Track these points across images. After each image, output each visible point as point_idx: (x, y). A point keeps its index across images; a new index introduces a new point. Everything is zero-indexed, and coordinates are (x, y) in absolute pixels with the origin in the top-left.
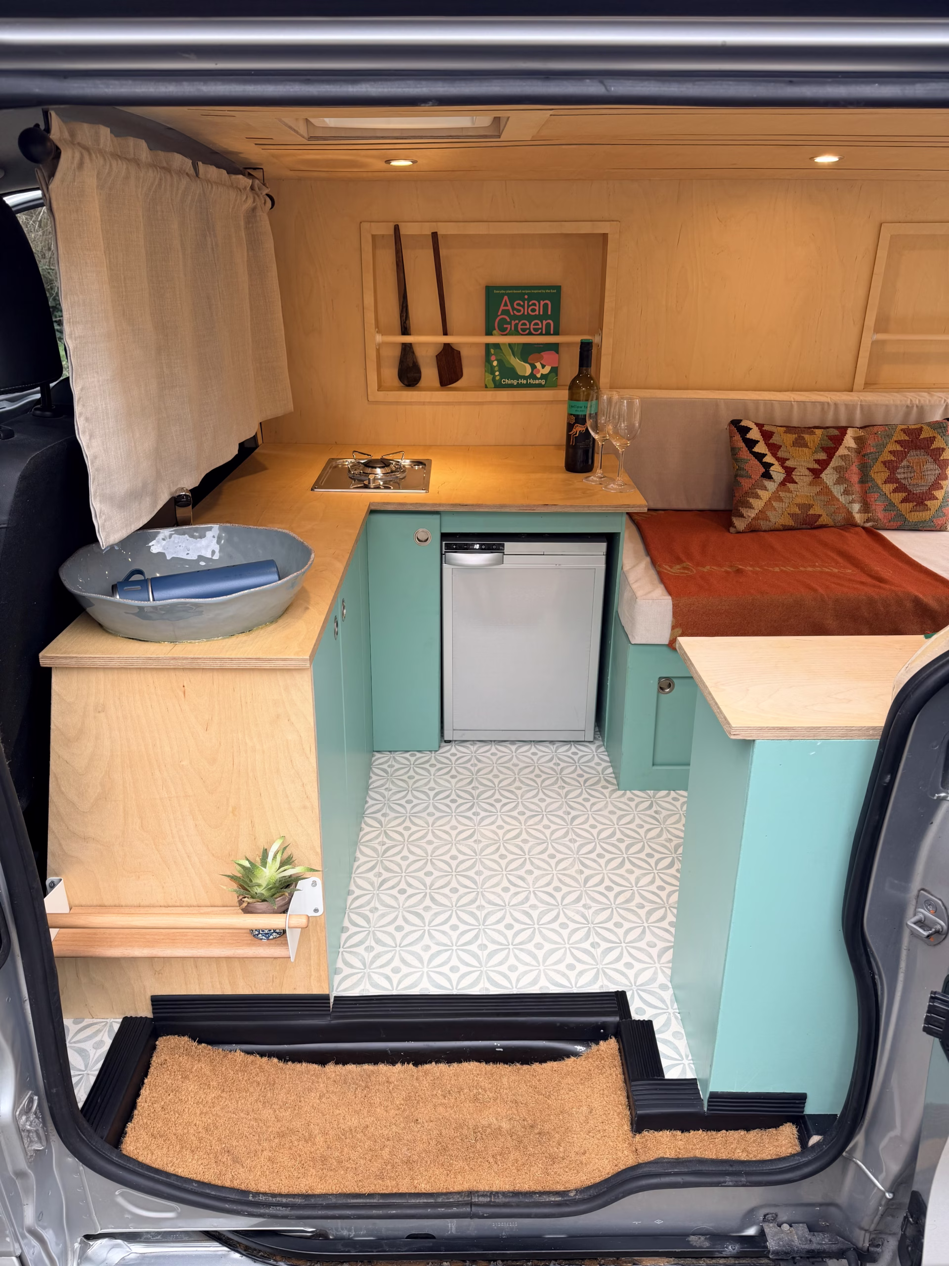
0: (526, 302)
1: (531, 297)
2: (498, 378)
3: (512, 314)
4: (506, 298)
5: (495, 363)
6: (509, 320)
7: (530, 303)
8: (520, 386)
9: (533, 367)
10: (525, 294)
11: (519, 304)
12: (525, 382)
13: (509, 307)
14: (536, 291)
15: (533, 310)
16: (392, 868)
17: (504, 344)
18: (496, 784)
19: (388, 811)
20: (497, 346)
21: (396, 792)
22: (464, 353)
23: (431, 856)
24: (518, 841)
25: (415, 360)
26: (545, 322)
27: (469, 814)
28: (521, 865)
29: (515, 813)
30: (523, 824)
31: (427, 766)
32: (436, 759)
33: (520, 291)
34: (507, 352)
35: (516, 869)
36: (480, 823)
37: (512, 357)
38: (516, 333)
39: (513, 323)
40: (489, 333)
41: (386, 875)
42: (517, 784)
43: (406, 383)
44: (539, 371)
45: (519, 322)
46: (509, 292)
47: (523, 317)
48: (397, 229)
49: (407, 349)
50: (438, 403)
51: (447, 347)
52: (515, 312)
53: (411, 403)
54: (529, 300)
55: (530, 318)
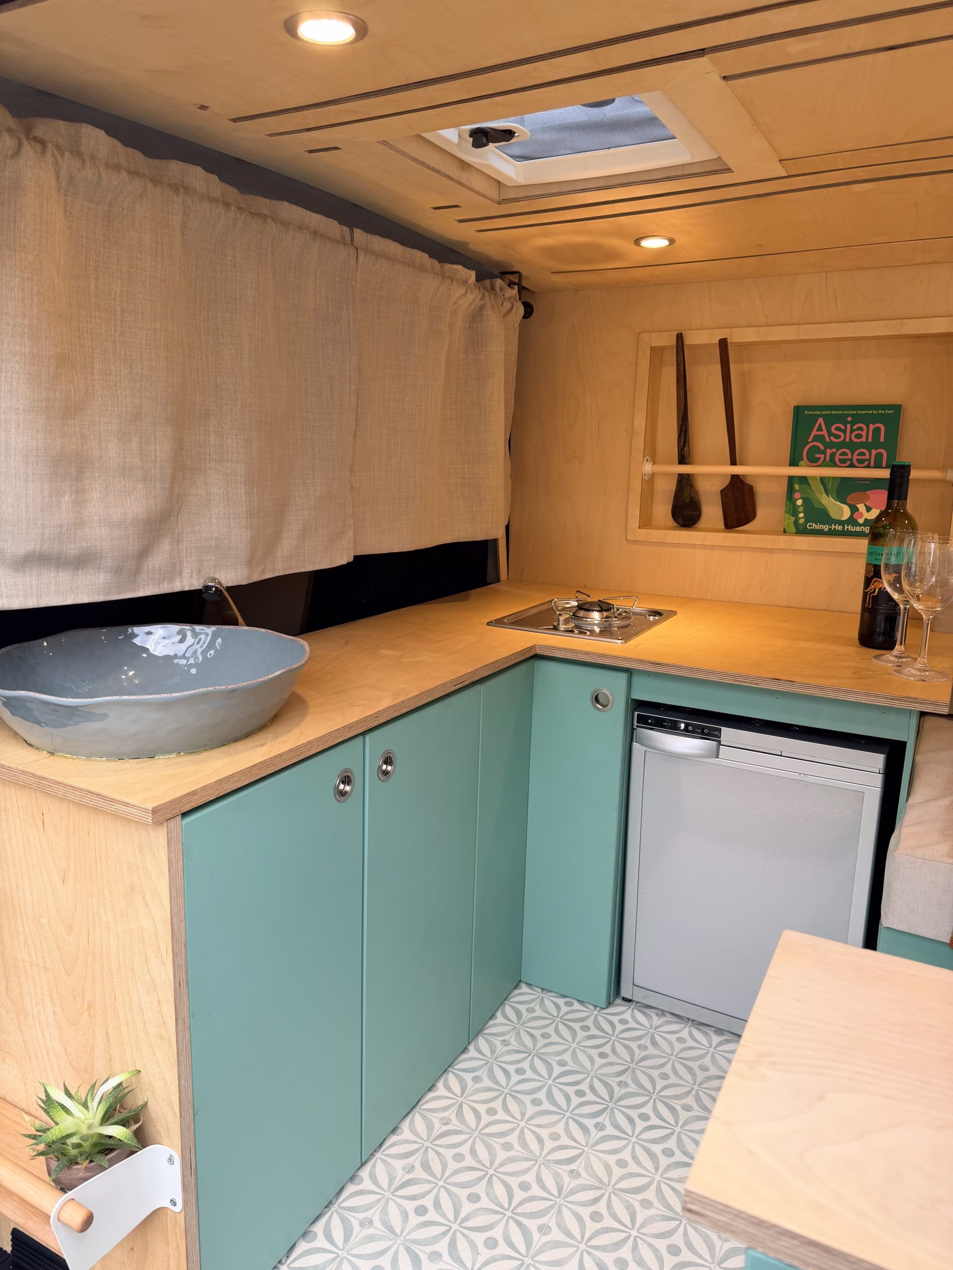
0: (849, 426)
1: (857, 419)
2: (802, 521)
3: (828, 440)
4: (821, 420)
5: (799, 502)
6: (822, 448)
7: (855, 427)
8: (832, 533)
9: (854, 509)
10: (849, 415)
11: (838, 429)
12: (840, 528)
13: (825, 432)
14: (863, 412)
15: (859, 436)
16: (432, 1166)
17: (814, 478)
18: (658, 1088)
19: (485, 1077)
20: (803, 480)
21: (513, 1050)
22: (761, 489)
23: (495, 1170)
24: (635, 1200)
25: (693, 495)
26: (874, 452)
27: (590, 1123)
28: (616, 1244)
29: (657, 1149)
30: (659, 1173)
31: (576, 1026)
32: (596, 1021)
33: (841, 412)
34: (818, 488)
35: (603, 1249)
36: (597, 1143)
37: (824, 495)
38: (833, 464)
39: (829, 452)
40: (794, 463)
41: (419, 1173)
42: (690, 1100)
43: (681, 522)
44: (861, 515)
45: (837, 451)
46: (826, 413)
47: (844, 444)
48: (680, 337)
49: (685, 483)
50: (713, 547)
51: (737, 481)
52: (832, 438)
53: (678, 545)
54: (853, 423)
55: (853, 446)
